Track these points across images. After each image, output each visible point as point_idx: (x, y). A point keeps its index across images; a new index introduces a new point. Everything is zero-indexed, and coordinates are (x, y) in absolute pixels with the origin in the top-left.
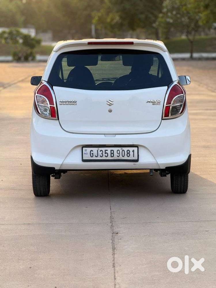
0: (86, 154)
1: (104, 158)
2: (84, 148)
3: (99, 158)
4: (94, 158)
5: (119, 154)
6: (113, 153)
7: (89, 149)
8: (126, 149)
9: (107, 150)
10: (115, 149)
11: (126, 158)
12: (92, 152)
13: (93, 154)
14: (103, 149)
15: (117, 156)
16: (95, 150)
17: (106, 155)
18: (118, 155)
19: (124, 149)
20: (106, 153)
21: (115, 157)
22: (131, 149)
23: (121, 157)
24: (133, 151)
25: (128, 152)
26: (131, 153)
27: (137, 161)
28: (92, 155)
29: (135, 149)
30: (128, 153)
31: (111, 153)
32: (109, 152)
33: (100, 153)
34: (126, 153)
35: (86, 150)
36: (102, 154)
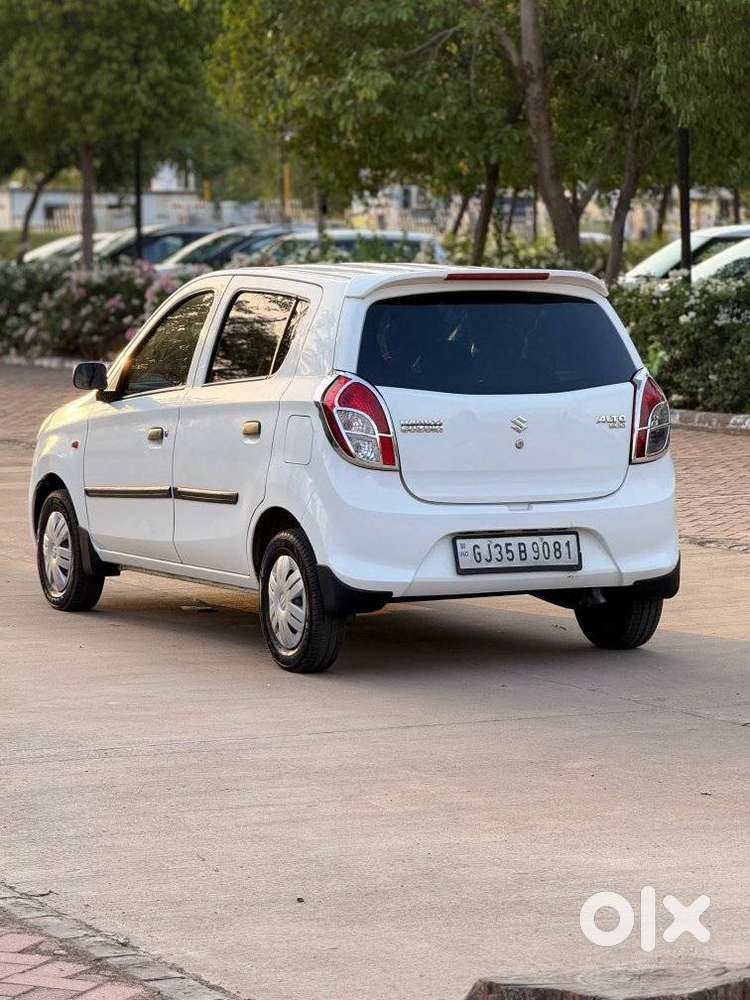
0: (464, 554)
1: (505, 564)
2: (458, 542)
3: (493, 565)
4: (484, 565)
5: (538, 551)
6: (525, 552)
7: (470, 543)
8: (550, 540)
9: (510, 544)
10: (528, 541)
11: (553, 561)
12: (477, 550)
13: (479, 554)
14: (502, 541)
15: (535, 558)
16: (483, 543)
17: (510, 555)
18: (536, 555)
19: (546, 538)
20: (508, 551)
21: (531, 562)
22: (562, 539)
23: (542, 562)
24: (568, 544)
25: (557, 546)
26: (564, 549)
27: (578, 567)
28: (478, 558)
29: (572, 538)
30: (556, 550)
31: (520, 552)
32: (514, 548)
33: (495, 552)
34: (552, 550)
35: (463, 546)
36: (500, 553)
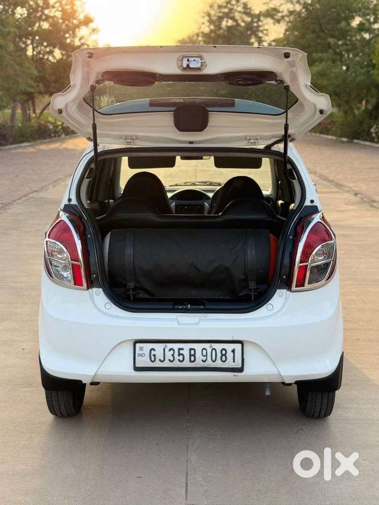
0: (141, 355)
1: (176, 364)
2: (138, 345)
3: (167, 364)
4: (158, 364)
5: (206, 356)
6: (194, 355)
7: (147, 347)
8: (219, 347)
9: (182, 349)
10: (198, 347)
11: (219, 364)
12: (153, 352)
13: (154, 355)
14: (176, 346)
15: (203, 361)
16: (159, 347)
17: (181, 358)
18: (204, 359)
19: (215, 346)
20: (179, 354)
21: (199, 363)
22: (229, 347)
23: (209, 363)
24: (233, 351)
25: (224, 352)
26: (230, 355)
27: (241, 370)
28: (153, 358)
29: (238, 347)
30: (222, 355)
31: (191, 355)
32: (186, 353)
33: (169, 355)
34: (219, 355)
35: (141, 349)
36: (173, 355)
